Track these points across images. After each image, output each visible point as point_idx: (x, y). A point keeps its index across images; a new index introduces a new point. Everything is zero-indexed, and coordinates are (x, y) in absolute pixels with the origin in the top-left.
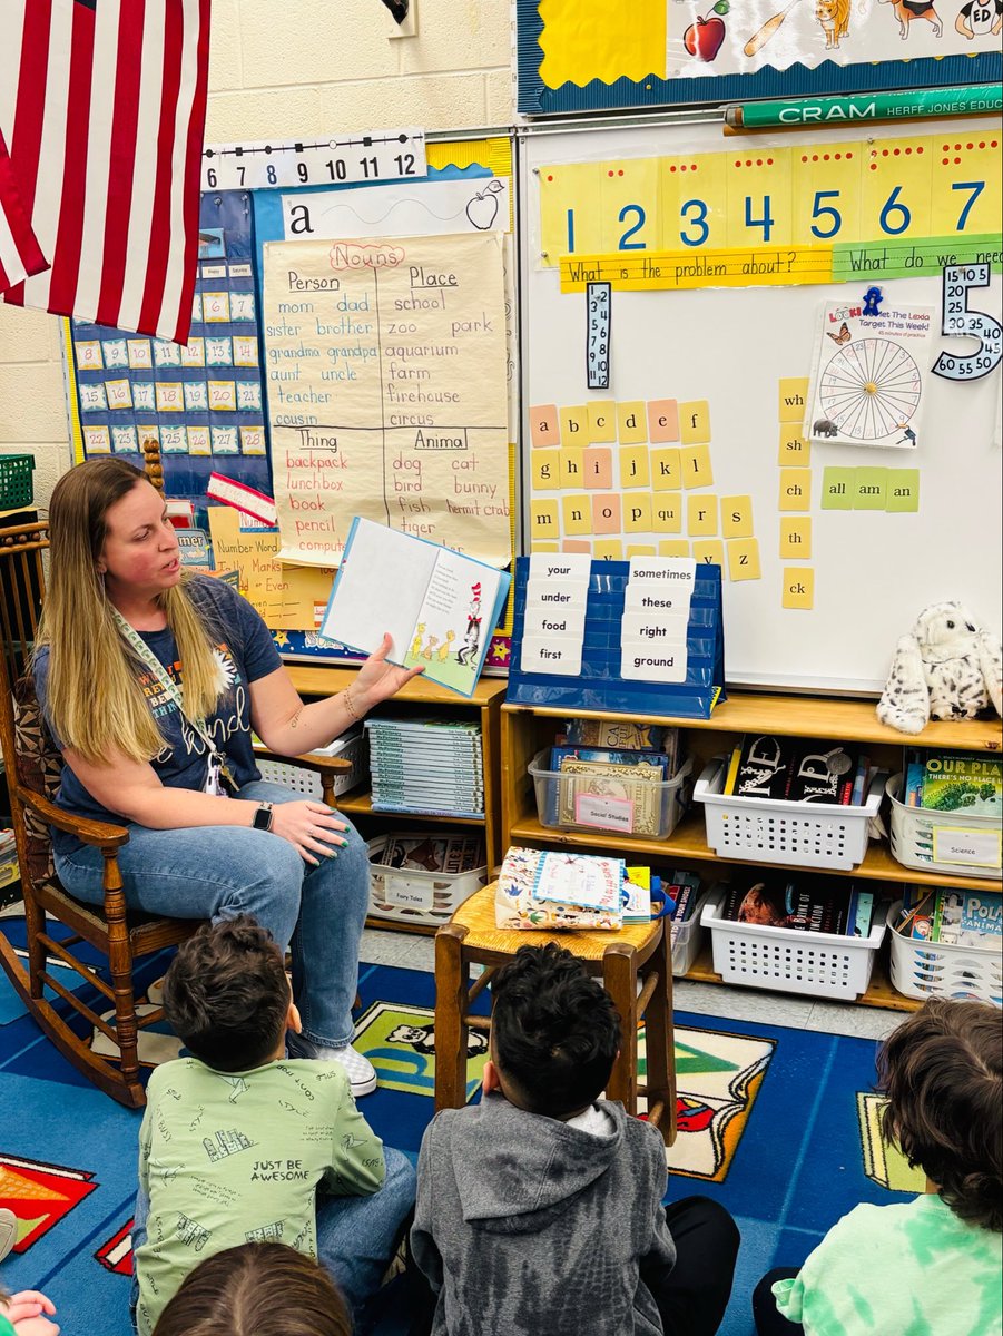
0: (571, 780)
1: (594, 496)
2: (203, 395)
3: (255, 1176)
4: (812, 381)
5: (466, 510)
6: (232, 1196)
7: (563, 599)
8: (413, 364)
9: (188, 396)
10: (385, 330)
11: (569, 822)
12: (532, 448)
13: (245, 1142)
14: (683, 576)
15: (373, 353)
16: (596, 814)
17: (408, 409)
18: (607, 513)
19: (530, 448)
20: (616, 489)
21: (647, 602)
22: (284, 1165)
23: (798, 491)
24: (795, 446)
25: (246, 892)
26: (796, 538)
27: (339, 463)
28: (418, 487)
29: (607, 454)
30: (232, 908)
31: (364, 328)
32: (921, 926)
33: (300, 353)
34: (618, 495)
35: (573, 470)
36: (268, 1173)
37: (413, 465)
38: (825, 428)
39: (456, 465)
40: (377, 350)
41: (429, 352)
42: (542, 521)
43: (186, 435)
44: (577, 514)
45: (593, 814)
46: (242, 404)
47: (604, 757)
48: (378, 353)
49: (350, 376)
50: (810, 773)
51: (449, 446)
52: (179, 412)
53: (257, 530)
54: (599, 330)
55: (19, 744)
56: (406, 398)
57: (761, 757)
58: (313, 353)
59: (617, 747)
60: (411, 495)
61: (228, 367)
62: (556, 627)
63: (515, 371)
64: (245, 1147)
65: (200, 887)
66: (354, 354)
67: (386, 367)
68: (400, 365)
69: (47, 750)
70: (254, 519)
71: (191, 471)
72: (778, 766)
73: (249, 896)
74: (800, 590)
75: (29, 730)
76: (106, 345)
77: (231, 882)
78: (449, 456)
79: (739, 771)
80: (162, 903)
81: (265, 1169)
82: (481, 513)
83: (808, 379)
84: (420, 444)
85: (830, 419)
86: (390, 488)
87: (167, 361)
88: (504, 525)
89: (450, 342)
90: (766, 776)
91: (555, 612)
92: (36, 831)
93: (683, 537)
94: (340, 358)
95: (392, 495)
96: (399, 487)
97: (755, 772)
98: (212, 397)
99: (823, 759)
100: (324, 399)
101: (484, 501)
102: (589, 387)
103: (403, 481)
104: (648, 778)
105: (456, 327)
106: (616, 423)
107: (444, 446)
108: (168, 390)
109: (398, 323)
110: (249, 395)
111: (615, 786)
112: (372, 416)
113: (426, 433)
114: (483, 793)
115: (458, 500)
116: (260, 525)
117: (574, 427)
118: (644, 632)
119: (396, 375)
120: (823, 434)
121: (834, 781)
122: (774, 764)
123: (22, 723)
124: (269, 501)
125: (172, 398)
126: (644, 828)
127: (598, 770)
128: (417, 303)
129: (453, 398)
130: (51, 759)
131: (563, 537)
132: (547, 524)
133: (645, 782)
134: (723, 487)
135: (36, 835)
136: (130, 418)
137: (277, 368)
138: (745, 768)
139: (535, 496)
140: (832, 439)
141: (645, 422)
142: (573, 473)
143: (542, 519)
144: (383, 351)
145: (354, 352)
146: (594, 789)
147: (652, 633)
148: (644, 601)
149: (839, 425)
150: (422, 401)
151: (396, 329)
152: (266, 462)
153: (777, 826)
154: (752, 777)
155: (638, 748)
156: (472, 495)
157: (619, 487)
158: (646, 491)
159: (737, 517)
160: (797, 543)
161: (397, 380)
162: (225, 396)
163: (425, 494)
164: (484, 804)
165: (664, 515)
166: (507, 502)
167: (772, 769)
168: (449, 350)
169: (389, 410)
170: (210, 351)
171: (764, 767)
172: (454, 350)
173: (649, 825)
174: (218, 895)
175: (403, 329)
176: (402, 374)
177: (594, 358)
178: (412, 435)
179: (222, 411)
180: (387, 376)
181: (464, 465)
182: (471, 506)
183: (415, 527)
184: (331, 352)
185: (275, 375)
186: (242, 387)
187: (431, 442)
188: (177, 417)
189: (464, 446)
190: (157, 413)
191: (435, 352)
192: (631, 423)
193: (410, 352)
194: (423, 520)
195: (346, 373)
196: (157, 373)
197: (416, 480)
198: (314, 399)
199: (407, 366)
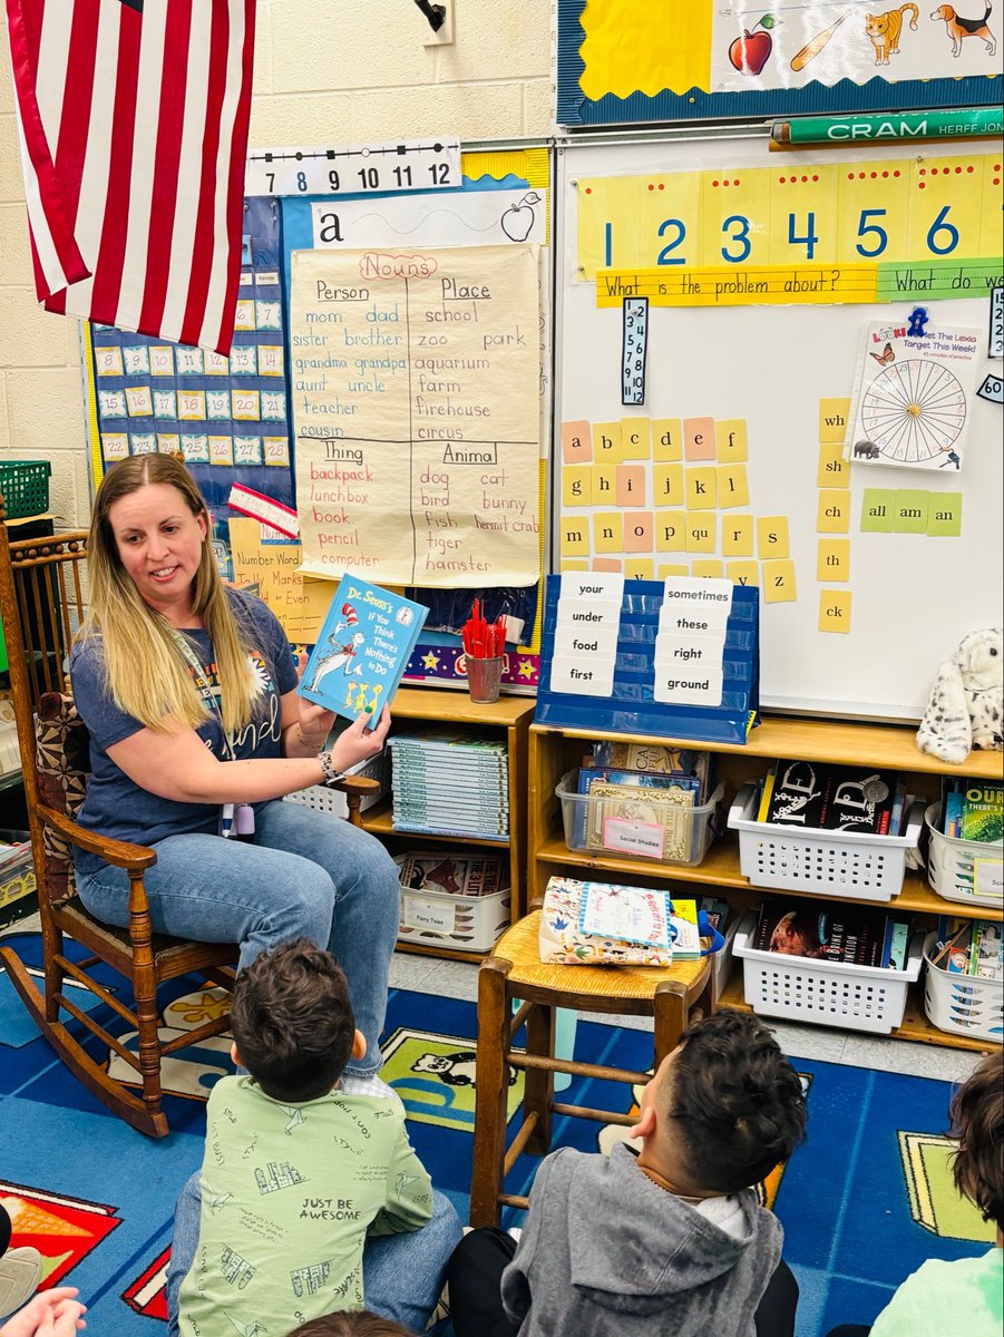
0: (599, 804)
1: (626, 514)
2: (226, 404)
3: (304, 1214)
4: (854, 402)
5: (494, 526)
6: (279, 1232)
7: (595, 618)
8: (443, 377)
9: (211, 405)
10: (415, 342)
11: (597, 846)
12: (563, 464)
13: (296, 1178)
14: (719, 597)
15: (402, 364)
16: (625, 839)
17: (437, 422)
18: (639, 531)
19: (562, 464)
20: (649, 507)
21: (682, 623)
22: (334, 1204)
23: (836, 512)
24: (835, 467)
25: (277, 917)
26: (833, 561)
27: (365, 476)
28: (445, 502)
29: (641, 470)
30: (262, 934)
31: (393, 340)
32: (958, 959)
33: (327, 364)
34: (651, 514)
35: (605, 487)
36: (318, 1211)
37: (440, 479)
38: (866, 449)
39: (485, 480)
40: (407, 362)
41: (460, 365)
42: (577, 536)
43: (208, 444)
44: (608, 532)
45: (622, 838)
46: (266, 415)
47: (634, 781)
48: (407, 365)
49: (378, 388)
50: (846, 801)
51: (478, 461)
52: (201, 421)
53: (279, 542)
54: (635, 346)
55: (40, 761)
56: (435, 411)
57: (796, 784)
58: (341, 364)
59: (646, 770)
60: (438, 509)
61: (253, 377)
62: (587, 647)
63: (548, 386)
64: (296, 1182)
65: (229, 911)
66: (383, 365)
67: (415, 379)
68: (429, 377)
69: (70, 767)
70: (275, 531)
71: (211, 480)
72: (813, 793)
73: (280, 921)
74: (837, 613)
75: (51, 747)
76: (127, 351)
77: (261, 907)
78: (477, 471)
79: (773, 797)
80: (188, 927)
81: (314, 1206)
82: (510, 529)
83: (850, 399)
84: (448, 458)
85: (872, 440)
86: (417, 502)
87: (190, 368)
88: (533, 541)
89: (481, 355)
90: (801, 802)
91: (587, 632)
92: (56, 850)
93: (717, 557)
94: (368, 370)
95: (419, 509)
96: (426, 501)
97: (790, 798)
98: (236, 406)
99: (860, 786)
100: (350, 411)
101: (513, 517)
102: (623, 403)
103: (430, 495)
104: (680, 803)
105: (488, 340)
106: (651, 440)
107: (473, 461)
108: (190, 399)
109: (428, 335)
110: (274, 406)
111: (644, 810)
112: (399, 428)
113: (455, 447)
114: (508, 815)
115: (485, 516)
116: (282, 537)
117: (607, 444)
118: (678, 654)
119: (425, 387)
120: (864, 455)
121: (871, 808)
122: (809, 790)
123: (44, 739)
124: (290, 512)
125: (194, 406)
126: (674, 854)
127: (628, 794)
128: (448, 315)
129: (484, 412)
130: (72, 777)
131: (594, 555)
132: (577, 541)
133: (677, 807)
134: (761, 505)
135: (56, 855)
136: (151, 426)
137: (303, 378)
138: (779, 794)
139: (565, 513)
140: (873, 460)
141: (681, 440)
142: (605, 491)
143: (572, 536)
144: (412, 363)
145: (382, 363)
146: (623, 813)
147: (687, 655)
148: (679, 622)
149: (881, 447)
150: (452, 414)
151: (426, 341)
152: (289, 473)
153: (814, 855)
154: (786, 803)
155: (668, 771)
156: (501, 511)
157: (652, 504)
158: (681, 510)
159: (773, 538)
160: (835, 566)
161: (426, 392)
162: (249, 405)
163: (453, 509)
164: (508, 825)
165: (698, 535)
166: (537, 518)
167: (807, 795)
168: (480, 364)
169: (417, 424)
170: (234, 360)
171: (799, 794)
172: (485, 363)
173: (680, 850)
174: (247, 919)
175: (433, 341)
176: (431, 387)
177: (629, 373)
178: (441, 448)
179: (245, 421)
180: (416, 389)
181: (494, 480)
182: (499, 522)
183: (442, 543)
184: (359, 363)
185: (300, 386)
186: (266, 397)
187: (460, 456)
188: (199, 426)
189: (494, 461)
190: (178, 421)
191: (466, 365)
192: (666, 441)
193: (440, 365)
194: (450, 535)
195: (374, 385)
196: (179, 381)
197: (443, 495)
198: (340, 410)
199: (437, 378)
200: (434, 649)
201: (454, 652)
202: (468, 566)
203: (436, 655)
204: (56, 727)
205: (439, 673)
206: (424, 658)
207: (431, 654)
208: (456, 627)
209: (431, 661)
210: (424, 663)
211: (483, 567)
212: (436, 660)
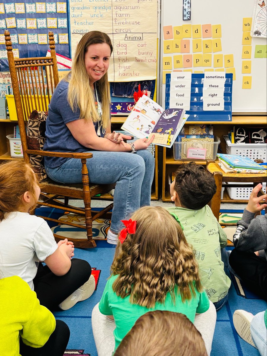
0: (185, 144)
1: (184, 55)
2: (45, 23)
3: (209, 235)
4: (253, 19)
5: (142, 61)
7: (183, 86)
9: (39, 23)
10: (114, 0)
11: (185, 158)
13: (203, 226)
14: (221, 77)
15: (109, 8)
16: (194, 154)
17: (122, 27)
18: (188, 61)
19: (163, 40)
20: (191, 53)
21: (210, 86)
22: (214, 230)
23: (247, 52)
24: (247, 39)
25: (133, 170)
26: (247, 67)
28: (125, 53)
29: (189, 41)
30: (127, 177)
33: (83, 8)
34: (192, 55)
35: (177, 47)
37: (124, 46)
38: (257, 33)
39: (139, 45)
40: (111, 7)
41: (130, 8)
42: (168, 63)
43: (37, 37)
44: (178, 61)
45: (193, 154)
46: (59, 26)
47: (194, 137)
48: (111, 8)
49: (101, 16)
50: (255, 137)
51: (137, 39)
52: (34, 29)
53: (64, 70)
54: (187, 1)
56: (121, 23)
57: (240, 134)
58: (88, 8)
59: (195, 134)
60: (123, 56)
61: (55, 13)
62: (181, 95)
64: (203, 227)
66: (103, 8)
67: (114, 13)
68: (119, 12)
69: (41, 136)
70: (63, 66)
71: (39, 50)
72: (246, 136)
74: (248, 83)
76: (6, 5)
77: (127, 168)
78: (136, 42)
81: (210, 232)
82: (147, 61)
83: (252, 18)
84: (126, 39)
85: (259, 30)
86: (115, 54)
87: (31, 11)
88: (155, 65)
89: (137, 4)
90: (243, 139)
91: (181, 91)
92: (36, 165)
93: (212, 68)
94: (97, 10)
95: (116, 56)
96: (119, 53)
97: (239, 138)
98: (48, 24)
99: (258, 133)
100: (91, 24)
101: (148, 57)
102: (183, 20)
103: (120, 51)
104: (210, 142)
106: (192, 32)
107: (135, 39)
108: (31, 21)
110: (63, 23)
111: (199, 145)
112: (109, 29)
113: (128, 35)
114: (155, 152)
115: (139, 57)
116: (65, 68)
117: (178, 33)
118: (210, 96)
119: (118, 15)
120: (256, 35)
121: (263, 138)
122: (244, 135)
123: (33, 126)
124: (69, 60)
125: (32, 24)
127: (194, 141)
129: (138, 23)
131: (174, 69)
132: (168, 65)
134: (225, 52)
136: (16, 31)
137: (74, 13)
138: (236, 137)
139: (164, 56)
140: (259, 36)
141: (201, 31)
143: (166, 63)
144: (113, 7)
145: (102, 8)
146: (193, 147)
147: (213, 96)
149: (261, 32)
150: (127, 24)
151: (118, 0)
152: (68, 46)
153: (249, 152)
154: (239, 140)
155: (202, 134)
156: (144, 55)
157: (192, 52)
158: (201, 53)
159: (229, 61)
160: (247, 69)
161: (118, 17)
162: (53, 23)
163: (128, 55)
164: (155, 155)
165: (207, 61)
166: (156, 58)
167: (244, 137)
168: (137, 7)
169: (115, 27)
170: (48, 7)
171: (242, 137)
172: (139, 7)
173: (210, 156)
174: (121, 173)
175: (121, 0)
176: (120, 15)
177: (185, 10)
178: (124, 35)
179: (51, 29)
180: (114, 16)
181: (142, 45)
182: (144, 59)
183: (124, 67)
184: (94, 8)
185: (73, 16)
186: (59, 20)
187: (130, 38)
188: (34, 31)
189: (142, 39)
190: (27, 29)
191: (132, 8)
192: (196, 32)
193: (123, 8)
194: (127, 64)
195: (100, 15)
196: (27, 15)
197: (125, 51)
198: (87, 24)
199: (122, 12)
200: (120, 103)
201: (127, 104)
202: (133, 75)
203: (121, 105)
204: (37, 122)
205: (122, 111)
206: (117, 107)
207: (119, 105)
208: (128, 95)
209: (119, 107)
210: (116, 108)
211: (137, 75)
212: (121, 107)
